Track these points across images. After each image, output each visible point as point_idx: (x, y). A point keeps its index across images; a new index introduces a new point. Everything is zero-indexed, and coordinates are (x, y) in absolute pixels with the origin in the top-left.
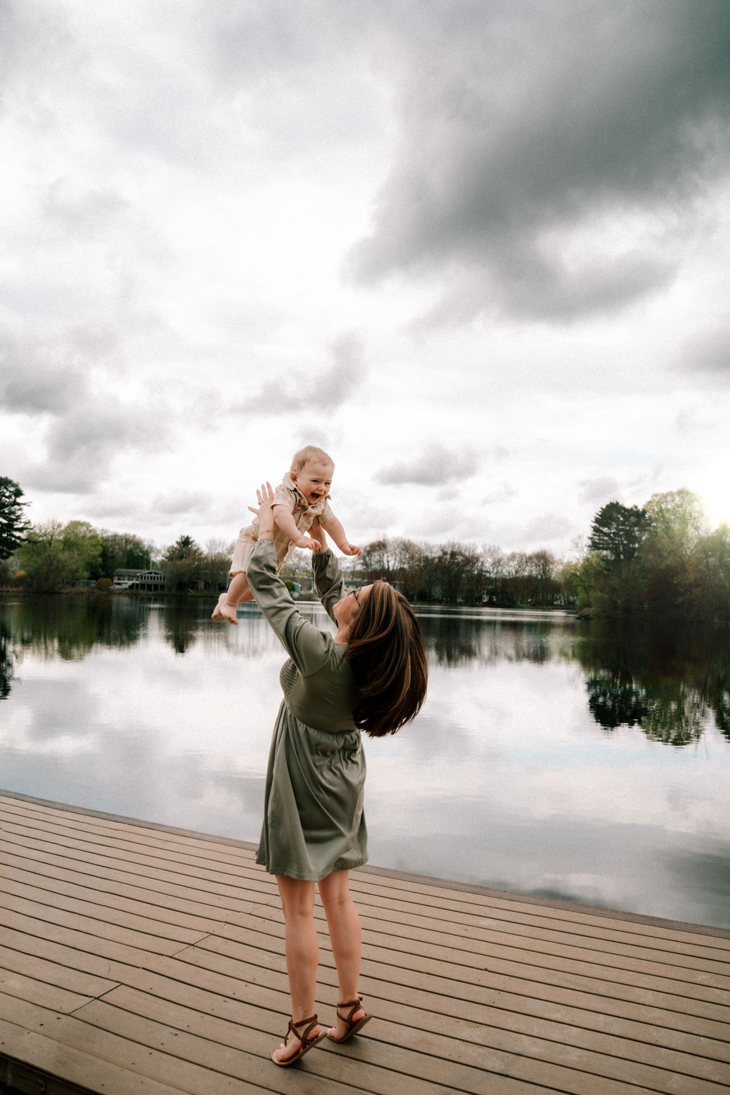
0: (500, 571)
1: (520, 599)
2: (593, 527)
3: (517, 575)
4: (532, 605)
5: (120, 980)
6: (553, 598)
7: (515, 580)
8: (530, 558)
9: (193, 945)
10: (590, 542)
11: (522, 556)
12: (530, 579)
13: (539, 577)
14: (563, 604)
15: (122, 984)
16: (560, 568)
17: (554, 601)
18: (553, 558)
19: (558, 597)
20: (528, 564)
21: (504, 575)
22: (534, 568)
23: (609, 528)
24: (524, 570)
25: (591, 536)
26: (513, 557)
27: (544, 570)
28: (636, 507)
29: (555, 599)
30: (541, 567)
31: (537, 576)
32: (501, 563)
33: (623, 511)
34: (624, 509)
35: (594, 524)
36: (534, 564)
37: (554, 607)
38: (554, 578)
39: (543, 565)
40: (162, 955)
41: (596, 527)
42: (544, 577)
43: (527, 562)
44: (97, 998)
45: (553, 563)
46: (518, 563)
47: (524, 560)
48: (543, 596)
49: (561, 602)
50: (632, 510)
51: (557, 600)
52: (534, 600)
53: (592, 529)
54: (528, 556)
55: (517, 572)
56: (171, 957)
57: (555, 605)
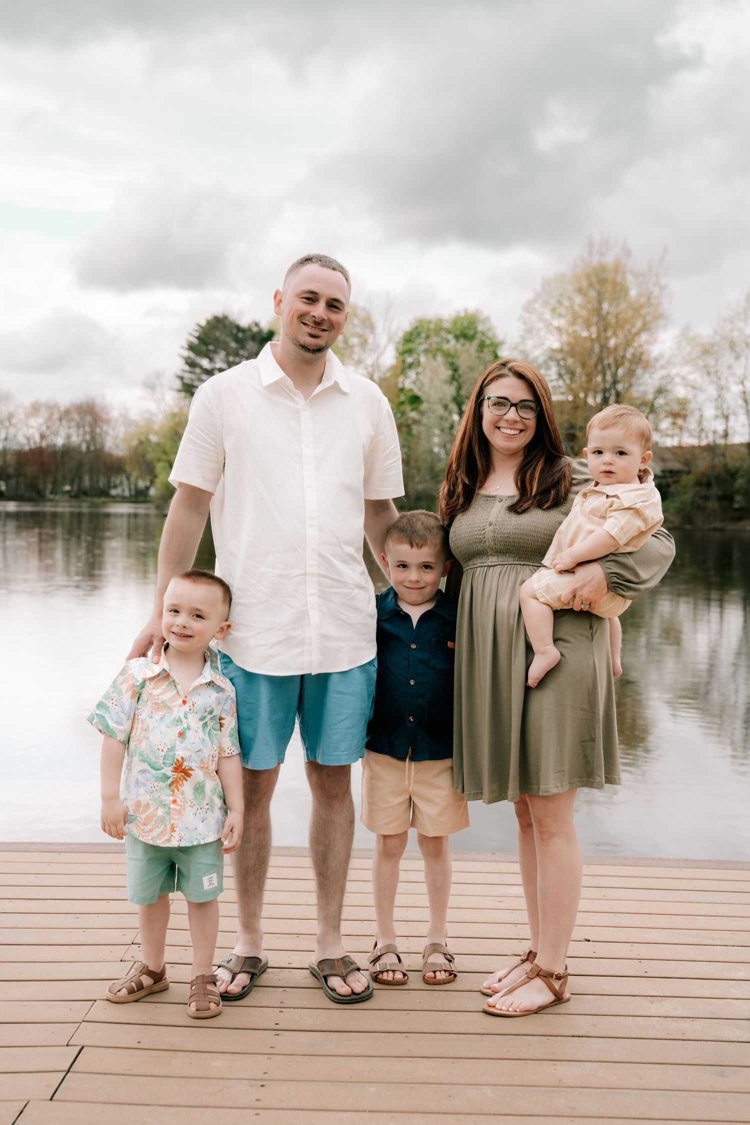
0: (10, 436)
1: (49, 486)
2: (184, 358)
3: (44, 444)
4: (71, 497)
6: (109, 482)
7: (38, 452)
8: (67, 412)
10: (178, 384)
11: (51, 407)
12: (67, 452)
13: (84, 447)
14: (127, 493)
16: (121, 431)
17: (110, 488)
18: (107, 413)
19: (118, 482)
20: (64, 422)
21: (19, 443)
22: (73, 431)
23: (211, 360)
24: (56, 434)
25: (180, 374)
26: (35, 409)
27: (92, 432)
28: (257, 325)
29: (112, 484)
30: (87, 429)
31: (80, 446)
32: (14, 421)
33: (235, 331)
34: (239, 328)
35: (186, 353)
36: (73, 424)
37: (112, 500)
38: (110, 447)
39: (90, 425)
41: (189, 357)
42: (92, 448)
43: (60, 420)
45: (108, 422)
46: (46, 422)
47: (56, 416)
48: (91, 479)
49: (123, 491)
50: (250, 329)
51: (115, 487)
52: (75, 488)
53: (184, 361)
54: (62, 409)
55: (43, 437)
57: (113, 497)
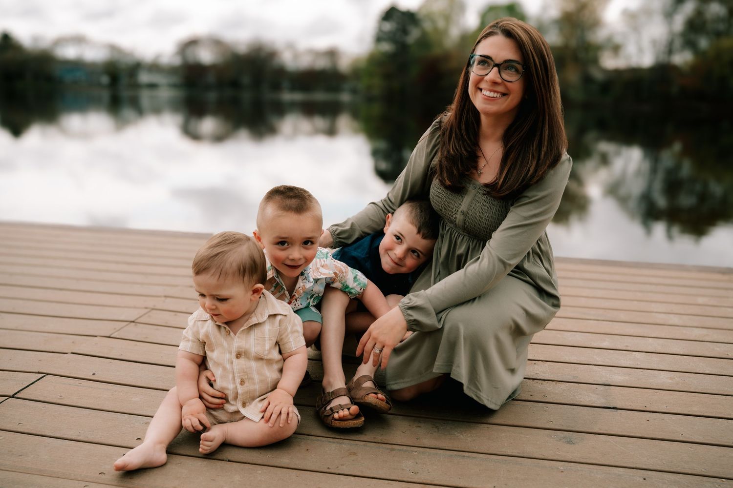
5: (41, 371)
9: (133, 322)
15: (47, 374)
40: (96, 336)
44: (13, 396)
56: (109, 337)
